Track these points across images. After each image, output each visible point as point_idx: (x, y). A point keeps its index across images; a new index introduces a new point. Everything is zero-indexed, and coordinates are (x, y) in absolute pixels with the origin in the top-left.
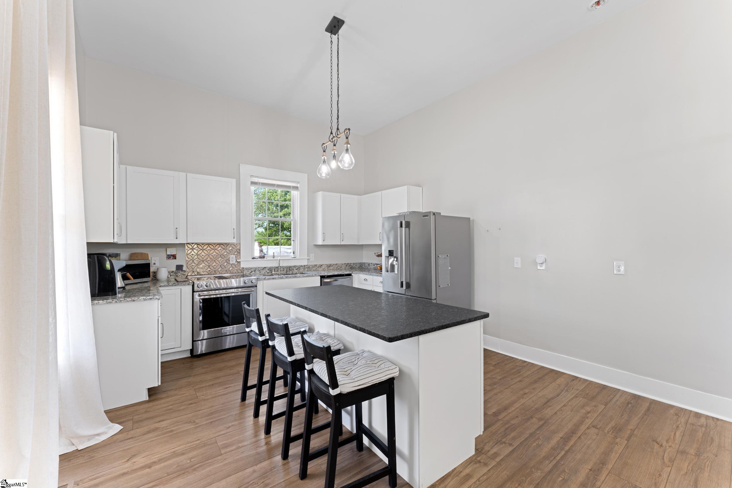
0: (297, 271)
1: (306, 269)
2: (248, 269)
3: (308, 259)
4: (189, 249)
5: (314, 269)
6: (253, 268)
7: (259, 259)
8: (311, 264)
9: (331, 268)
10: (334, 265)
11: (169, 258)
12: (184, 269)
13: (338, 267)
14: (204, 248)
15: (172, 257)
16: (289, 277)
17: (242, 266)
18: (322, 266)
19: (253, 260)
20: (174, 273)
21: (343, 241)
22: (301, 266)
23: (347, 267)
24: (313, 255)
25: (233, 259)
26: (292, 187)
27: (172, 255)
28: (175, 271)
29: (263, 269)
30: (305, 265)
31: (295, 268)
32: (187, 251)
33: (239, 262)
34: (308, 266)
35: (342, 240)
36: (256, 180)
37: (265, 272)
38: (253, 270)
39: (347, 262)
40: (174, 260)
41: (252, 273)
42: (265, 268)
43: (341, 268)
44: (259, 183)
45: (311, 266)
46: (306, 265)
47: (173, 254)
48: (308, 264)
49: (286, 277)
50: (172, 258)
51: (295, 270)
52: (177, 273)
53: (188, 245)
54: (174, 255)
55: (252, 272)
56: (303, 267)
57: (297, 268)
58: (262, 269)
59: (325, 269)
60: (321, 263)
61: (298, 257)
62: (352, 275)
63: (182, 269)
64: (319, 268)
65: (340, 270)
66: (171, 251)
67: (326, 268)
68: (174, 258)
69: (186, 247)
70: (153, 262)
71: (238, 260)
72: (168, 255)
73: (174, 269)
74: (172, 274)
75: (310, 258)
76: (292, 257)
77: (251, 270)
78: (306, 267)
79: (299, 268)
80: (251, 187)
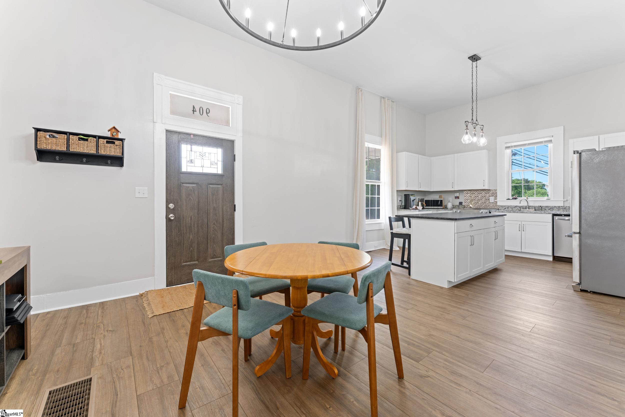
2: (502, 206)
3: (564, 201)
4: (465, 193)
6: (507, 206)
7: (513, 200)
12: (463, 204)
14: (474, 193)
17: (498, 204)
19: (507, 200)
25: (492, 199)
26: (544, 142)
27: (457, 197)
29: (515, 207)
30: (559, 206)
31: (547, 209)
32: (464, 194)
33: (496, 202)
36: (508, 145)
40: (458, 199)
42: (516, 206)
46: (561, 207)
47: (457, 196)
48: (565, 205)
52: (459, 206)
53: (465, 191)
55: (505, 208)
56: (558, 208)
57: (550, 208)
61: (552, 199)
63: (462, 204)
66: (457, 195)
69: (464, 192)
70: (449, 200)
71: (495, 200)
72: (455, 197)
73: (458, 204)
74: (456, 206)
75: (567, 200)
76: (546, 199)
77: (505, 207)
78: (561, 208)
79: (553, 208)
80: (505, 151)
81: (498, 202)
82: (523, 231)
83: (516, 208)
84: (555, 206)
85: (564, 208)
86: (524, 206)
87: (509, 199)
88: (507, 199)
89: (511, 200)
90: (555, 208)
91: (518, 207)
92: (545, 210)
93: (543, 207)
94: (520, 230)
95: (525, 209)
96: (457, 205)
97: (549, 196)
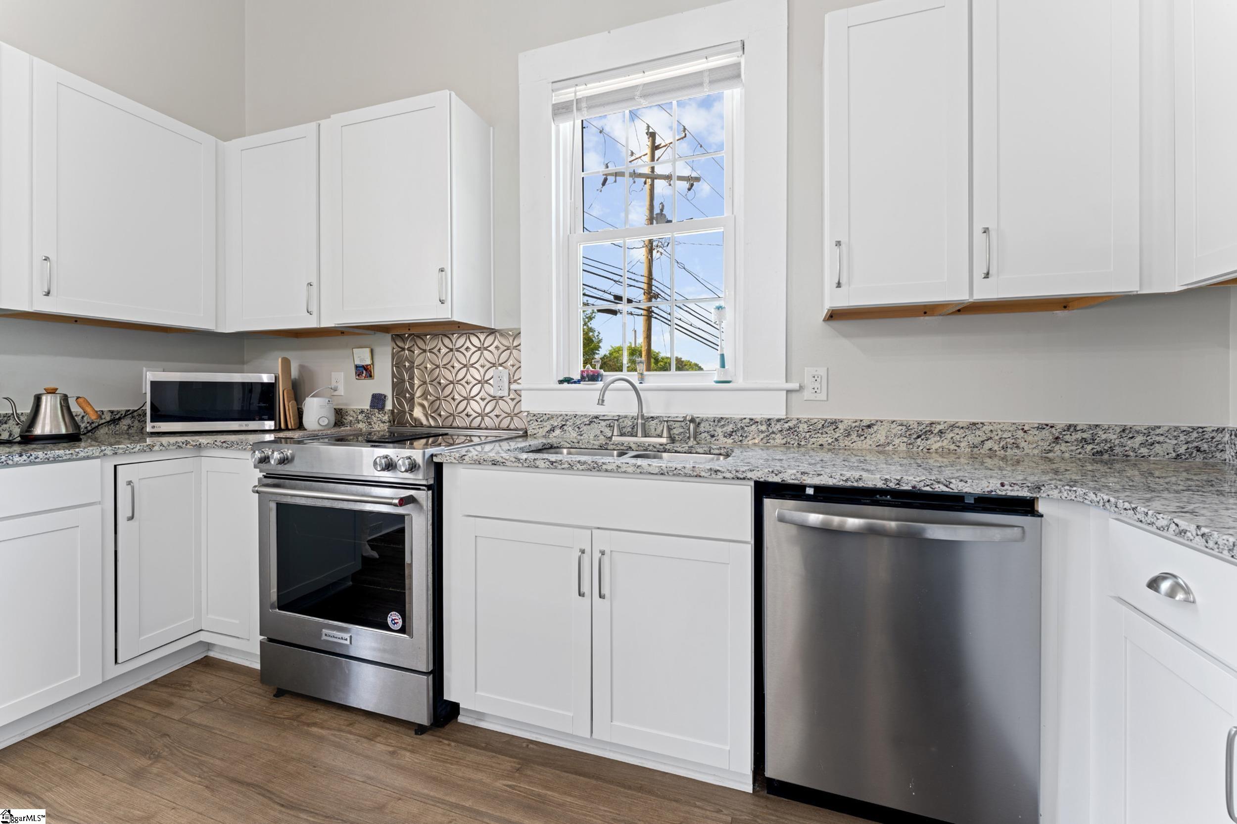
0: (730, 441)
1: (779, 439)
2: (538, 418)
3: (788, 391)
5: (825, 439)
6: (558, 416)
7: (582, 385)
8: (804, 416)
9: (935, 443)
10: (953, 426)
11: (359, 375)
12: (389, 405)
13: (989, 444)
15: (364, 372)
16: (566, 466)
17: (525, 406)
18: (869, 426)
19: (563, 385)
20: (364, 415)
21: (987, 276)
22: (753, 421)
23: (1063, 447)
24: (822, 372)
25: (500, 381)
27: (363, 367)
28: (366, 411)
29: (591, 422)
30: (769, 420)
31: (719, 430)
32: (393, 355)
33: (519, 395)
34: (786, 426)
35: (979, 272)
36: (567, 95)
37: (599, 433)
38: (556, 424)
39: (1061, 421)
40: (368, 382)
41: (554, 434)
42: (596, 417)
43: (1010, 452)
44: (577, 100)
45: (803, 427)
46: (779, 420)
47: (364, 363)
48: (794, 415)
49: (552, 463)
50: (364, 375)
51: (721, 437)
52: (370, 416)
54: (367, 365)
55: (553, 429)
56: (764, 428)
57: (729, 428)
58: (586, 420)
59: (891, 447)
60: (868, 418)
61: (739, 382)
62: (1041, 507)
63: (383, 405)
64: (854, 436)
65: (1004, 459)
66: (364, 356)
67: (897, 441)
68: (368, 374)
69: (392, 344)
70: (334, 385)
71: (514, 386)
72: (357, 367)
73: (366, 406)
74: (360, 417)
75: (801, 388)
76: (716, 379)
77: (551, 422)
78: (779, 427)
79: (743, 428)
80: (553, 127)
81: (523, 393)
82: (601, 596)
83: (595, 429)
84: (751, 419)
85: (790, 428)
86: (626, 417)
87: (568, 380)
88: (561, 382)
89: (575, 382)
90: (754, 426)
91: (603, 423)
92: (713, 436)
93: (702, 425)
94: (586, 589)
95: (632, 435)
96: (362, 412)
97: (726, 367)
